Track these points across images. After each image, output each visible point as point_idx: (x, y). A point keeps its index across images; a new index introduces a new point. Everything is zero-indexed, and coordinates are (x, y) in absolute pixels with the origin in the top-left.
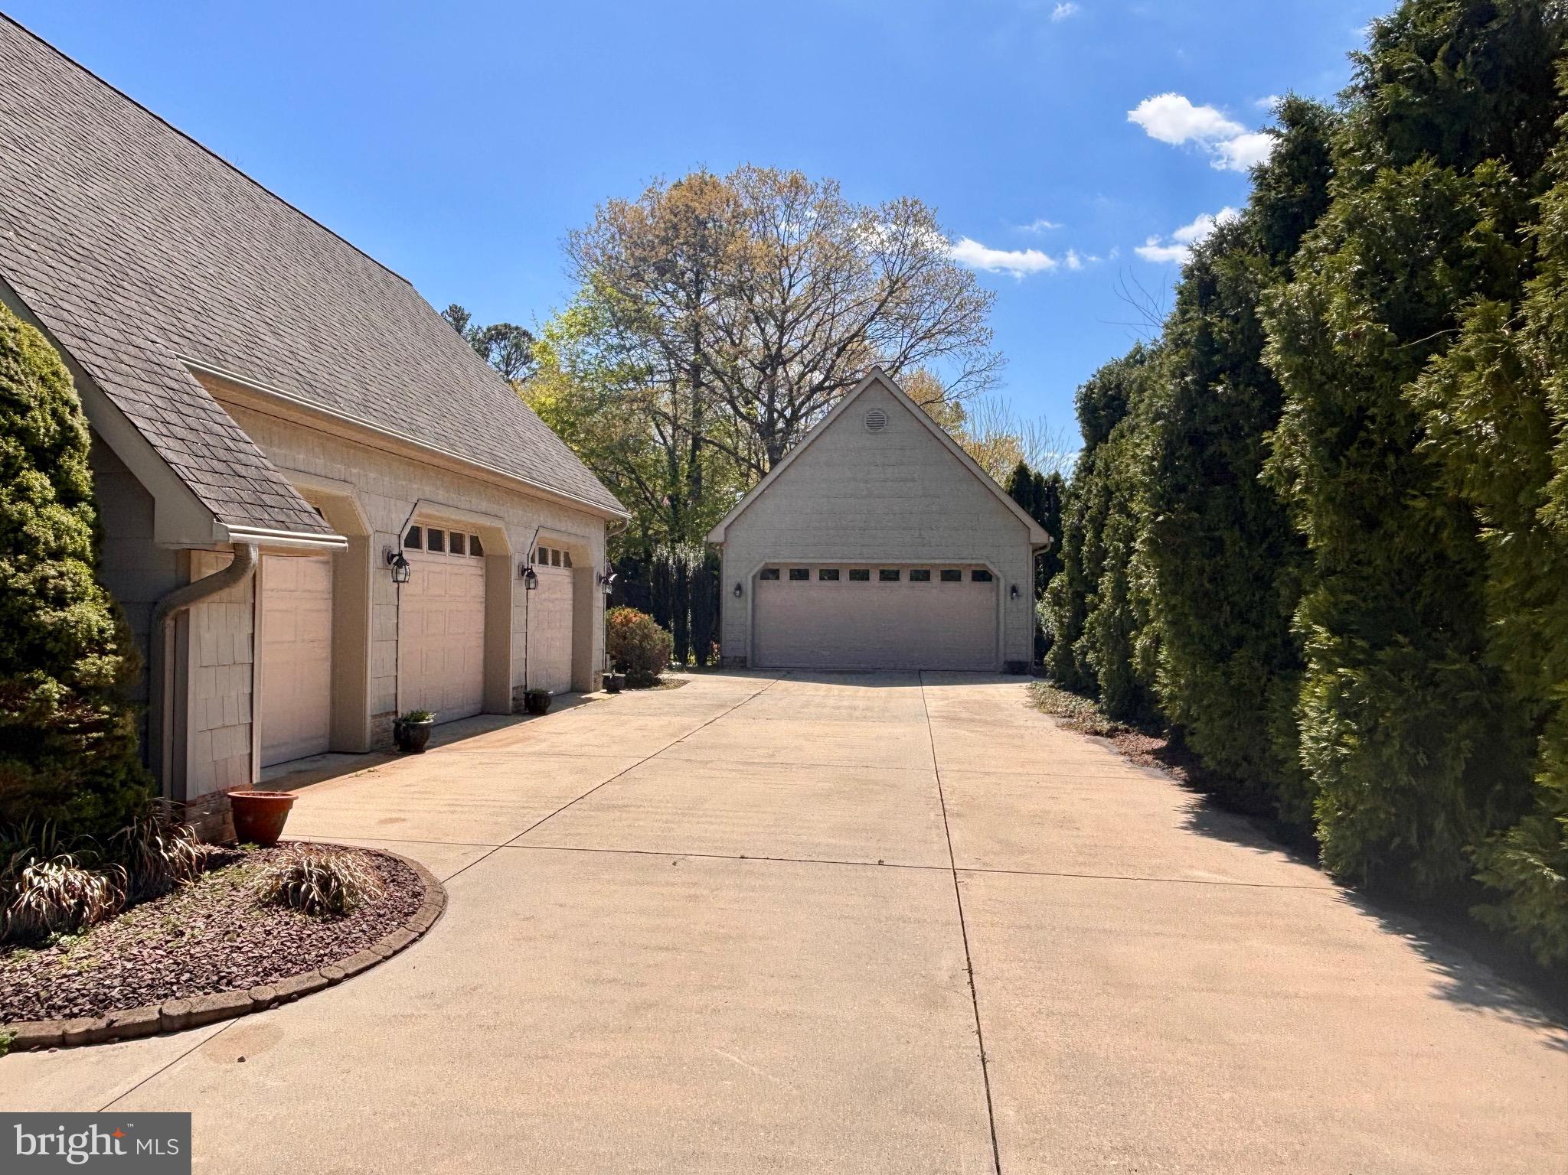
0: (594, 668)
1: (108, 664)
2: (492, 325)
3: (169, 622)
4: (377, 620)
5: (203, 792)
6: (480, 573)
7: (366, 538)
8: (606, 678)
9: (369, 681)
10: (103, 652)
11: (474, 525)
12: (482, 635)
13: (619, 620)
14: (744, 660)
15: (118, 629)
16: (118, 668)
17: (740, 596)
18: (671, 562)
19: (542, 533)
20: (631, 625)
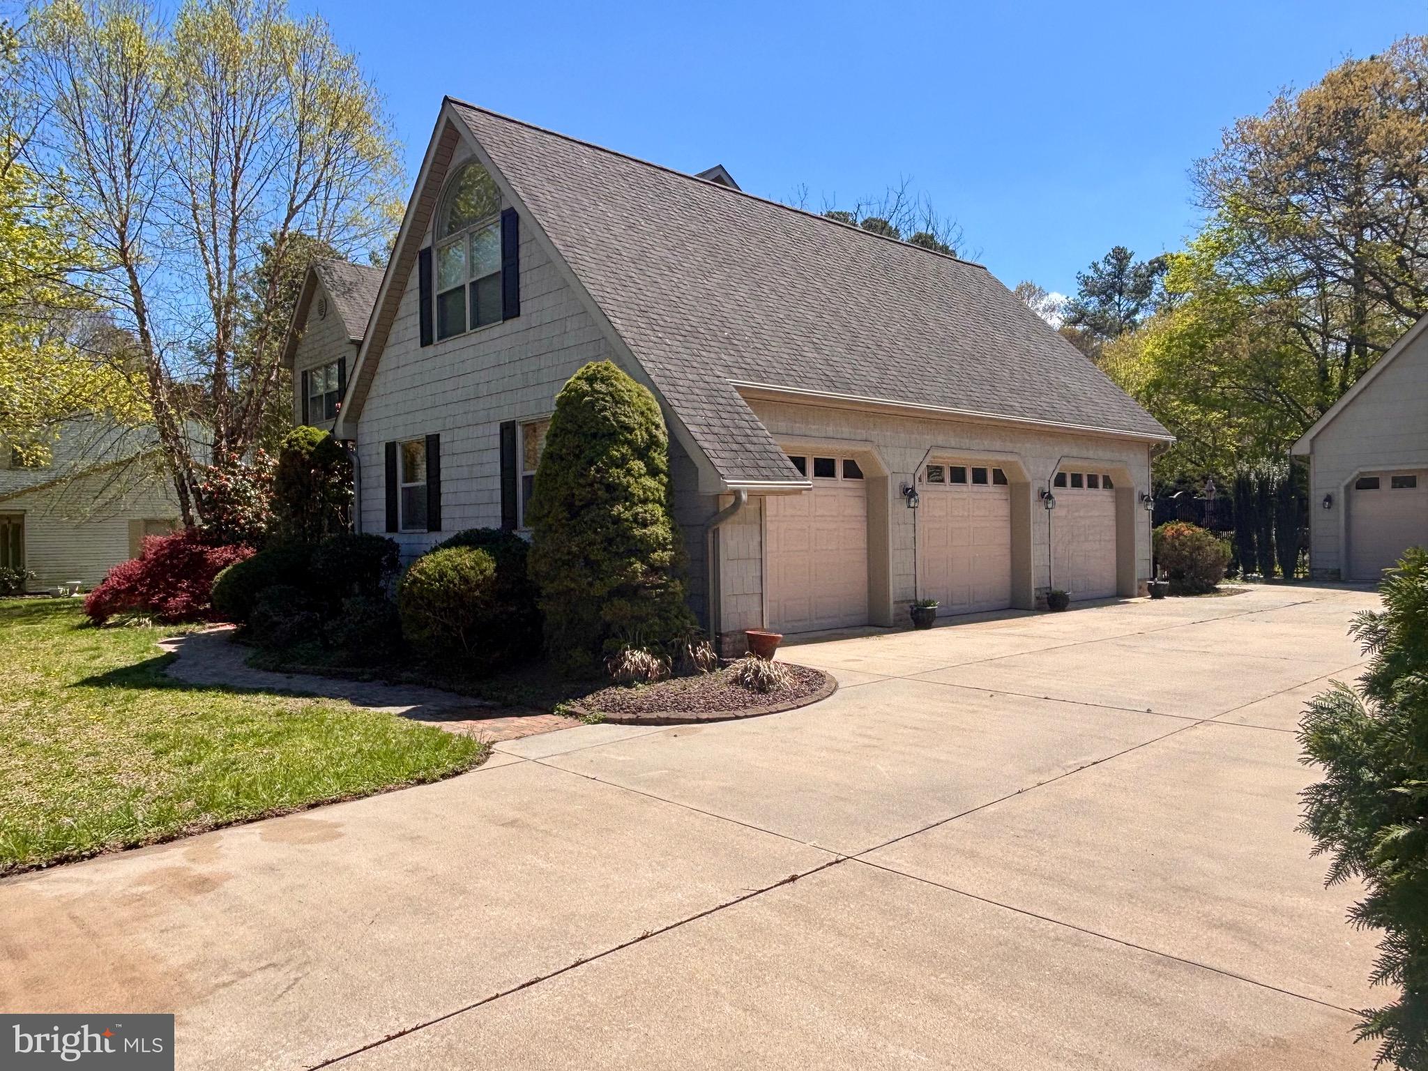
0: (1137, 576)
1: (666, 555)
2: (1153, 258)
3: (710, 535)
4: (897, 534)
5: (731, 629)
6: (1004, 497)
7: (885, 479)
8: (1150, 584)
9: (891, 579)
10: (665, 550)
11: (997, 461)
12: (1009, 546)
13: (1169, 534)
14: (1338, 572)
15: (673, 538)
16: (672, 558)
17: (1329, 508)
18: (1252, 476)
19: (1065, 462)
20: (1181, 538)
